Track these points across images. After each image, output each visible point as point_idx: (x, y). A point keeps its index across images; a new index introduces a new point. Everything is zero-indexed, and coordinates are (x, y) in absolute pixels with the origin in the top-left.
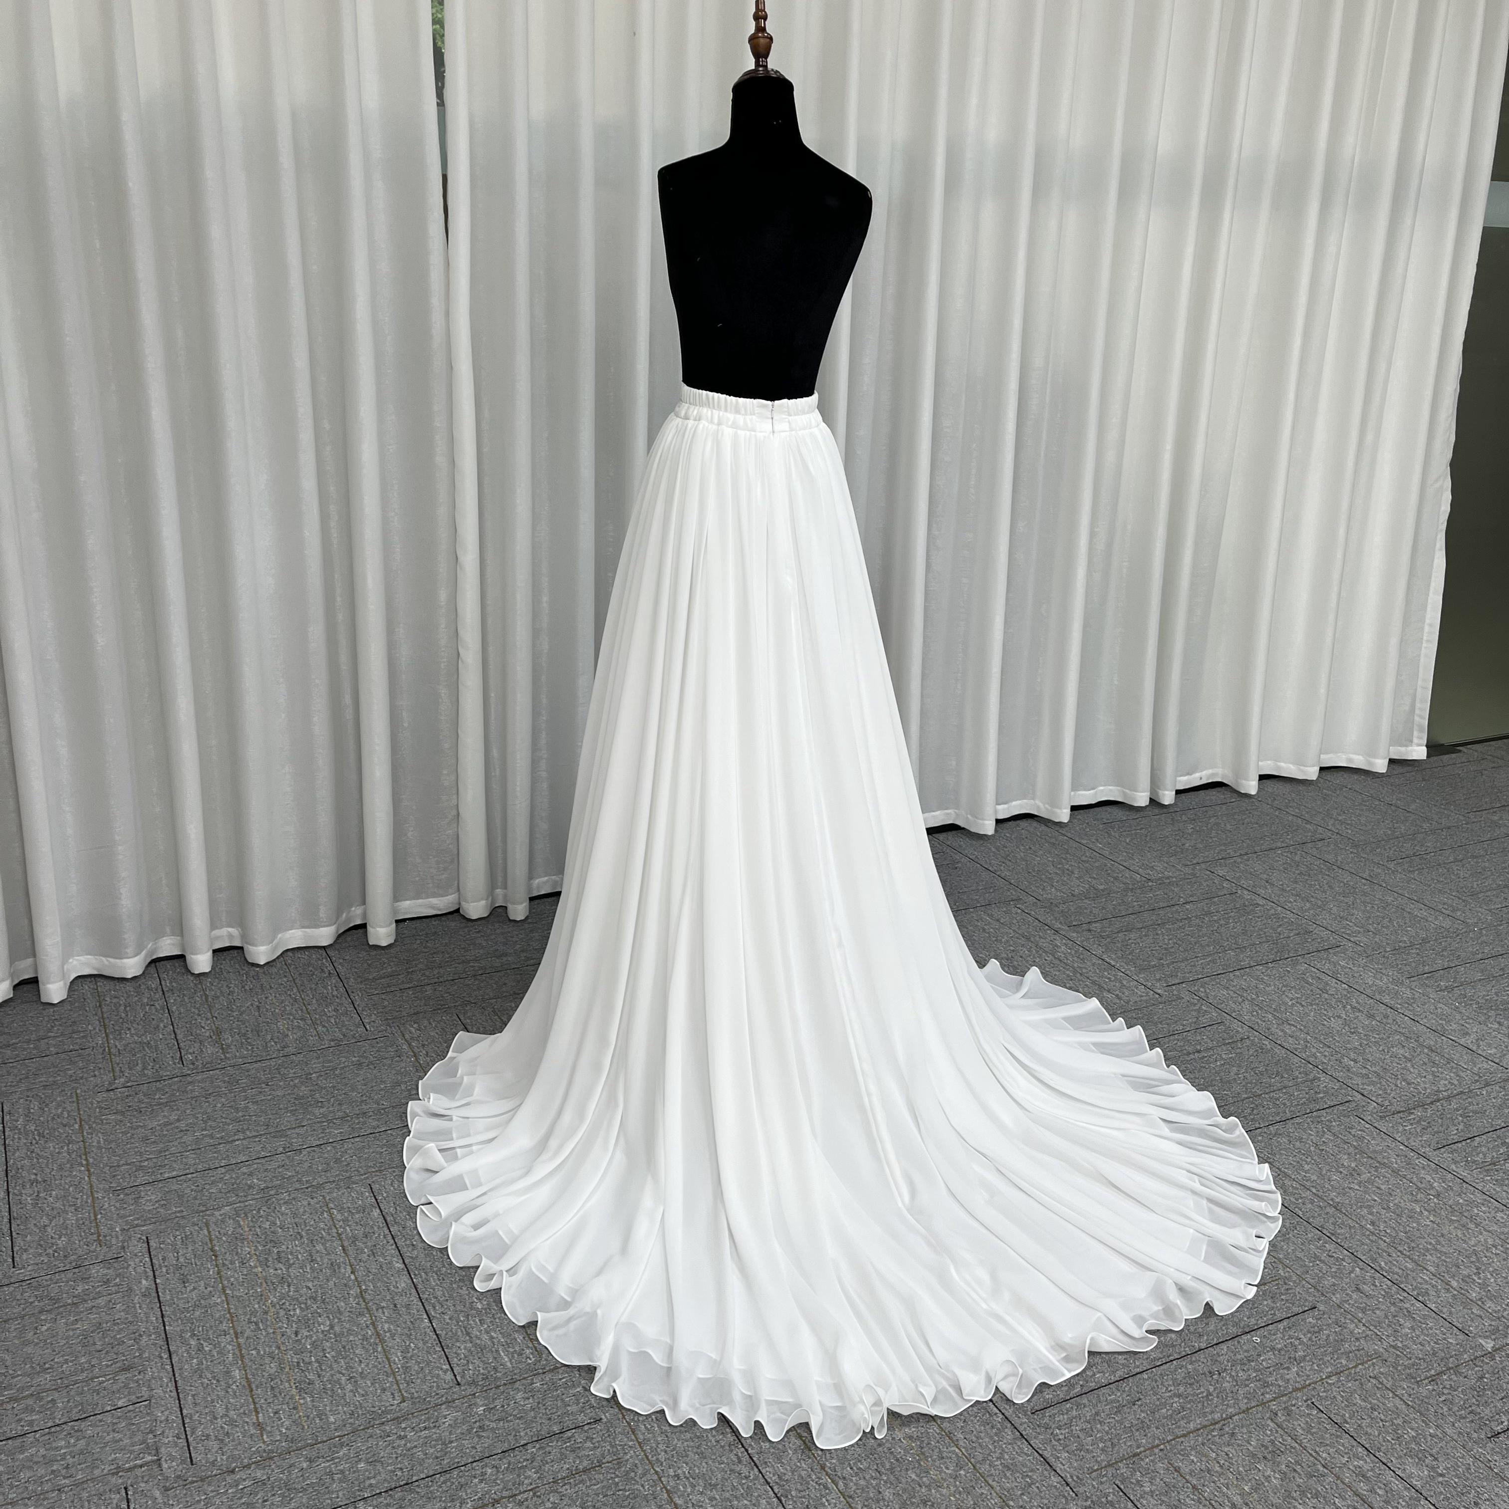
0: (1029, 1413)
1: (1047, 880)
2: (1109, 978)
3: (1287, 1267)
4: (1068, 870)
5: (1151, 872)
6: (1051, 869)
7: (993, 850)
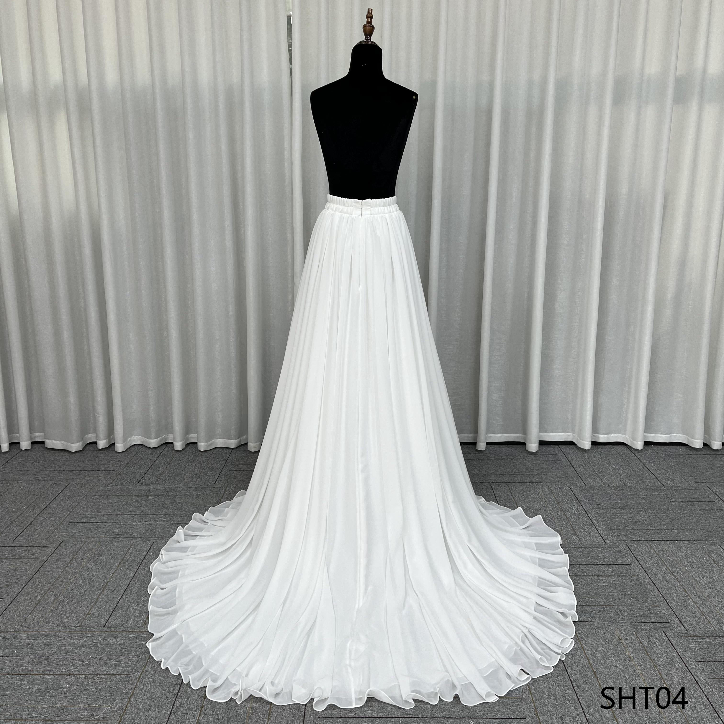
0: (317, 717)
1: (601, 477)
2: (584, 530)
3: (531, 694)
4: (619, 474)
5: (669, 482)
6: (611, 472)
7: (586, 457)
